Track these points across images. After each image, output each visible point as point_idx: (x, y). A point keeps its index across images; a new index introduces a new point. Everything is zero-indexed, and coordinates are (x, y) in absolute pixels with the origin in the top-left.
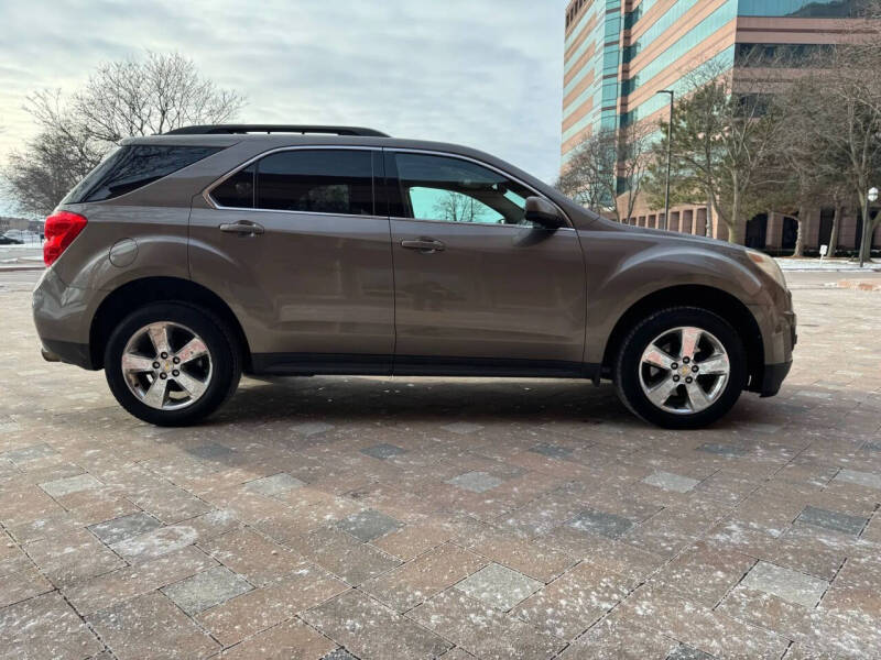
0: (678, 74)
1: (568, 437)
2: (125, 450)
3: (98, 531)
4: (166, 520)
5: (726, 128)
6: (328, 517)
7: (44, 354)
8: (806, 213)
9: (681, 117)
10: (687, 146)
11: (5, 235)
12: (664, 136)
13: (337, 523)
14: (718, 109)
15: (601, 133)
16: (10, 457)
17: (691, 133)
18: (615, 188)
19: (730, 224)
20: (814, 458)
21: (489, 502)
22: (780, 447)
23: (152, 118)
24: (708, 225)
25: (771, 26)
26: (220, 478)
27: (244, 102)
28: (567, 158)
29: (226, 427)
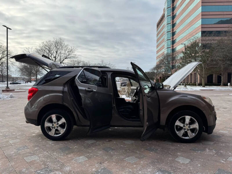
0: (186, 40)
1: (156, 145)
2: (44, 148)
3: (37, 173)
4: (54, 169)
5: (200, 53)
6: (94, 170)
7: (26, 121)
8: (224, 74)
9: (187, 50)
10: (190, 58)
11: (17, 82)
12: (183, 55)
13: (96, 172)
14: (197, 48)
15: (167, 54)
16: (17, 150)
17: (190, 54)
18: (171, 68)
19: (203, 77)
20: (222, 153)
21: (134, 166)
22: (213, 149)
23: (54, 54)
24: (196, 78)
25: (210, 27)
26: (68, 157)
27: (76, 49)
28: (158, 60)
29: (69, 141)
